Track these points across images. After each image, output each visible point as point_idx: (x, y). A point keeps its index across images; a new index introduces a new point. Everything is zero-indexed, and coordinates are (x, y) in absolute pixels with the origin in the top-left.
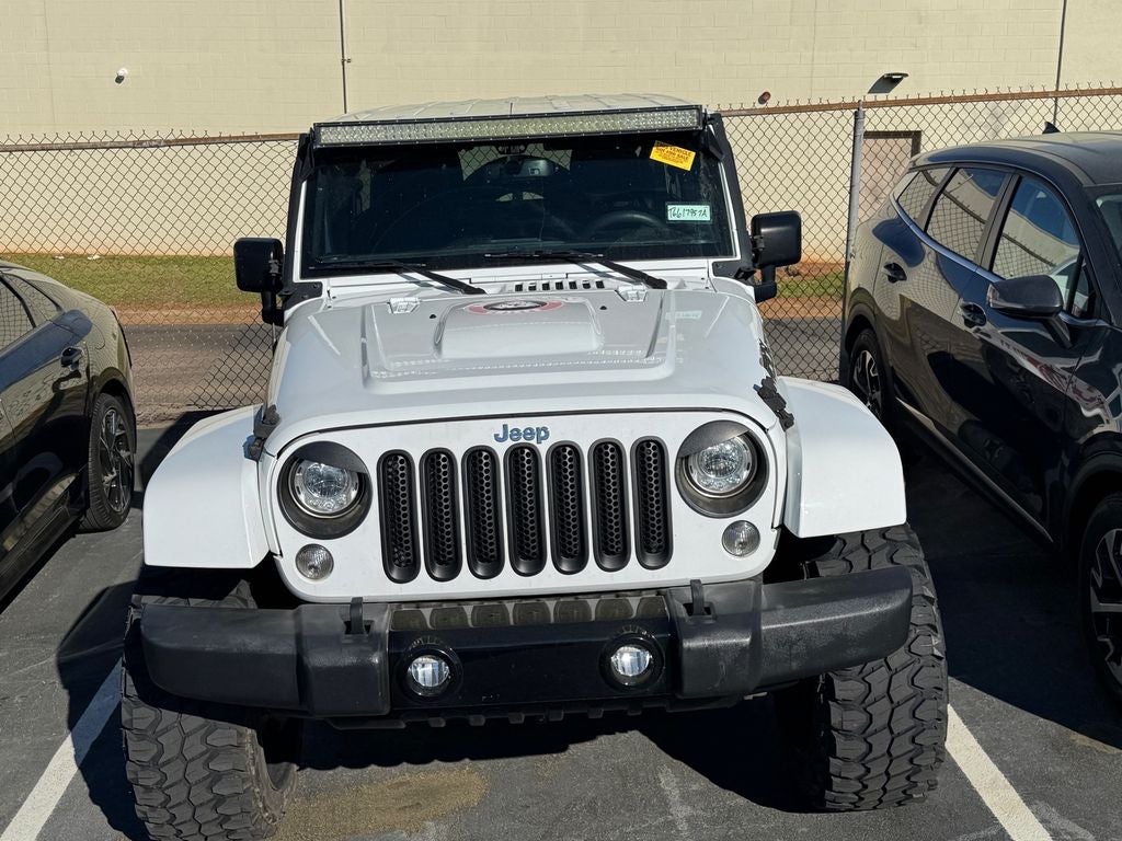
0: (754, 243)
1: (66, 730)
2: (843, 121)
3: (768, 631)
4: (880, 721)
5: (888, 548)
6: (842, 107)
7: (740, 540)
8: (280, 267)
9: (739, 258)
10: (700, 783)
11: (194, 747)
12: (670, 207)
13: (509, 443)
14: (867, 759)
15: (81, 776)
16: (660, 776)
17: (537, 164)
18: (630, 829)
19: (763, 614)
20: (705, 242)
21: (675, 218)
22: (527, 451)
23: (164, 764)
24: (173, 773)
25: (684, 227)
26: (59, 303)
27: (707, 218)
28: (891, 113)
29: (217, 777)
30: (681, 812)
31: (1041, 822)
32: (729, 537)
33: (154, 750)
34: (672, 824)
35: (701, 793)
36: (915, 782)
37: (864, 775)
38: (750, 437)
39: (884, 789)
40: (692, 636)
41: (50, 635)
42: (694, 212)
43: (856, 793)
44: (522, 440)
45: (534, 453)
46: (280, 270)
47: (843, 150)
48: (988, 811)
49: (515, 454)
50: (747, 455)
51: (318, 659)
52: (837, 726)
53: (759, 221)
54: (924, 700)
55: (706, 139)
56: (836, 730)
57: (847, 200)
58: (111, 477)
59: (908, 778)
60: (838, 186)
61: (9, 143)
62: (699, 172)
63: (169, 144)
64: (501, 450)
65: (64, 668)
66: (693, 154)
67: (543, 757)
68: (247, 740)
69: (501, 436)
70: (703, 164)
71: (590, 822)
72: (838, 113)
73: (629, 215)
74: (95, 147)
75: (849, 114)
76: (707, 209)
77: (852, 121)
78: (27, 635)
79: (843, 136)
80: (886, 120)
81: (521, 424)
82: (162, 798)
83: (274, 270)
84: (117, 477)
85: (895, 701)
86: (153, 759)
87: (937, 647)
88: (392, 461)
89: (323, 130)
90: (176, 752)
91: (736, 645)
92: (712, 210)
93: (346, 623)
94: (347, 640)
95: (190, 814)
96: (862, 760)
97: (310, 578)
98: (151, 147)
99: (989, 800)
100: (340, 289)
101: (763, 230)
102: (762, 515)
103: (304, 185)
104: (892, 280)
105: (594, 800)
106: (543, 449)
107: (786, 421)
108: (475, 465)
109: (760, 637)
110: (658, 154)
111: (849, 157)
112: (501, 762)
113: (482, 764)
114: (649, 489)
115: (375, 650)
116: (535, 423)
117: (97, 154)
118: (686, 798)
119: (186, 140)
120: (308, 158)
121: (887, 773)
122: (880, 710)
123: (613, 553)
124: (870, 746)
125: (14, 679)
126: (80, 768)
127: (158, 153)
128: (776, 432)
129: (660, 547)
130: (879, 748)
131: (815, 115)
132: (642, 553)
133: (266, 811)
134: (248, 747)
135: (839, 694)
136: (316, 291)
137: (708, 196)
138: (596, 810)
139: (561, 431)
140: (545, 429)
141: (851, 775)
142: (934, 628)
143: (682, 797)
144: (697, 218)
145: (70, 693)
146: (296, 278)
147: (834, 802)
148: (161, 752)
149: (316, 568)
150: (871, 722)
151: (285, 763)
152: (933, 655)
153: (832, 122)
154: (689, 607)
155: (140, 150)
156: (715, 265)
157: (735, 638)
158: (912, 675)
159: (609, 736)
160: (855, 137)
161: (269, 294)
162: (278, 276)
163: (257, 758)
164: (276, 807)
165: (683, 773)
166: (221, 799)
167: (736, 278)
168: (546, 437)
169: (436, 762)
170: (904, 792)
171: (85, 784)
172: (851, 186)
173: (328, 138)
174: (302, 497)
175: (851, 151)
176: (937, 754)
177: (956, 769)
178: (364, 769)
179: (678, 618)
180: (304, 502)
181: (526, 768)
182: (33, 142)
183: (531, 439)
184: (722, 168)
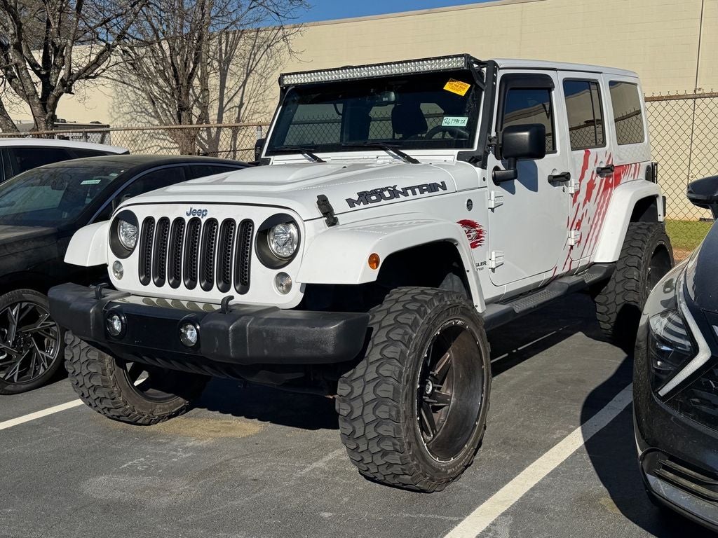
0: (490, 141)
5: (401, 312)
7: (283, 283)
9: (475, 150)
11: (83, 358)
12: (445, 118)
13: (191, 216)
14: (355, 437)
16: (337, 450)
21: (446, 125)
22: (197, 222)
24: (77, 368)
25: (452, 130)
27: (465, 125)
30: (316, 465)
32: (277, 281)
34: (305, 468)
35: (343, 461)
42: (459, 121)
44: (196, 216)
45: (200, 223)
54: (381, 405)
59: (382, 458)
62: (469, 96)
64: (187, 219)
66: (469, 85)
69: (189, 213)
70: (473, 92)
76: (466, 119)
81: (197, 207)
89: (286, 77)
92: (469, 121)
97: (117, 278)
106: (203, 221)
108: (178, 228)
110: (449, 86)
116: (203, 207)
122: (358, 405)
123: (225, 282)
124: (354, 429)
129: (246, 282)
130: (359, 432)
137: (469, 112)
139: (212, 212)
140: (206, 211)
143: (332, 459)
144: (459, 124)
146: (263, 155)
149: (118, 273)
150: (353, 412)
156: (460, 154)
167: (469, 162)
168: (205, 215)
173: (287, 81)
181: (285, 431)
183: (200, 215)
184: (483, 94)
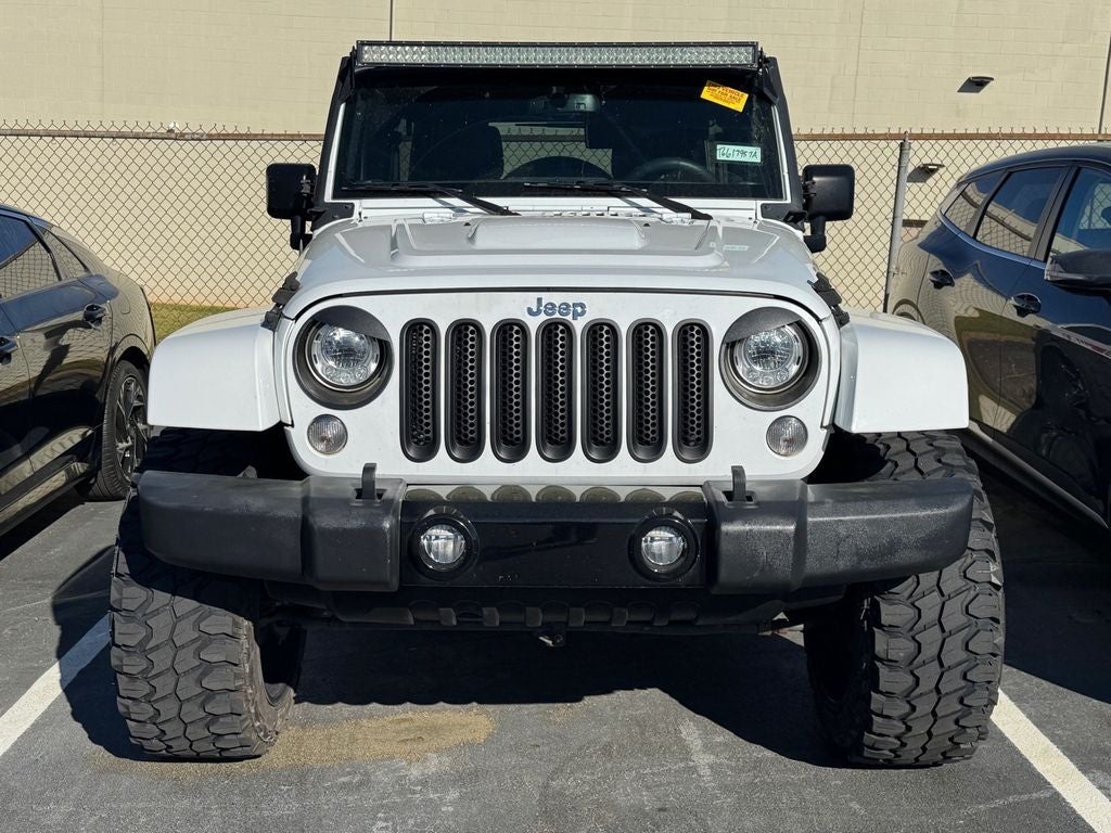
0: (805, 188)
1: (54, 659)
2: (888, 152)
3: (815, 523)
4: (929, 651)
5: (944, 471)
6: (888, 137)
7: (786, 438)
8: (312, 187)
9: (789, 201)
10: (723, 736)
11: (186, 633)
12: (719, 147)
13: (543, 317)
14: (914, 694)
15: (64, 697)
16: (681, 727)
17: (583, 99)
18: (648, 771)
19: (809, 506)
20: (756, 182)
21: (724, 158)
22: (561, 327)
23: (152, 650)
24: (161, 660)
25: (735, 167)
26: (88, 266)
27: (758, 160)
28: (937, 147)
29: (207, 668)
30: (702, 760)
31: (1100, 788)
32: (774, 436)
33: (143, 633)
34: (694, 769)
35: (726, 745)
36: (964, 727)
37: (909, 714)
38: (801, 326)
39: (929, 733)
40: (731, 520)
41: (48, 581)
42: (744, 153)
43: (898, 737)
44: (557, 315)
45: (568, 329)
46: (312, 191)
47: (887, 182)
48: (1039, 776)
49: (549, 329)
50: (798, 348)
51: (324, 521)
52: (883, 655)
53: (811, 171)
54: (978, 631)
55: (759, 80)
56: (881, 660)
57: (889, 232)
58: (125, 445)
59: (957, 722)
60: (880, 217)
61: (53, 128)
62: (751, 114)
63: (211, 137)
64: (533, 324)
65: (57, 609)
66: (746, 96)
67: (556, 705)
68: (243, 631)
69: (535, 310)
70: (756, 106)
71: (604, 763)
72: (883, 144)
73: (675, 162)
74: (137, 137)
75: (895, 145)
76: (758, 150)
77: (898, 152)
78: (25, 580)
79: (888, 167)
80: (932, 154)
81: (556, 299)
82: (147, 689)
83: (306, 190)
84: (132, 446)
85: (947, 630)
86: (140, 643)
87: (995, 573)
88: (418, 330)
89: (366, 48)
90: (164, 637)
91: (780, 532)
92: (763, 153)
93: (357, 490)
94: (358, 503)
95: (176, 711)
96: (907, 696)
97: (321, 452)
98: (193, 139)
99: (1040, 766)
100: (372, 211)
101: (815, 179)
102: (812, 410)
103: (342, 107)
104: (938, 285)
105: (609, 745)
106: (579, 326)
107: (841, 319)
108: (504, 339)
109: (805, 528)
110: (708, 94)
111: (893, 189)
112: (511, 708)
113: (490, 708)
114: (690, 382)
115: (387, 513)
116: (571, 298)
117: (139, 144)
118: (708, 748)
119: (228, 135)
120: (348, 78)
121: (934, 713)
122: (931, 639)
123: (648, 443)
124: (917, 680)
125: (6, 615)
126: (64, 691)
127: (200, 146)
128: (830, 325)
129: (698, 439)
130: (927, 684)
131: (859, 144)
132: (680, 446)
133: (257, 719)
134: (243, 640)
135: (885, 619)
136: (347, 211)
137: (759, 138)
138: (610, 755)
139: (598, 308)
140: (582, 306)
141: (894, 713)
142: (991, 553)
143: (705, 746)
144: (747, 159)
145: (62, 629)
146: (328, 197)
147: (873, 748)
148: (149, 637)
149: (329, 440)
150: (919, 651)
151: (281, 685)
152: (990, 583)
153: (877, 152)
154: (729, 495)
155: (181, 143)
156: (764, 207)
157: (778, 524)
158: (965, 604)
159: (628, 692)
160: (899, 167)
161: (299, 219)
162: (310, 196)
163: (252, 654)
164: (269, 721)
165: (706, 726)
166: (210, 694)
167: (785, 221)
168: (583, 313)
169: (442, 704)
170: (951, 739)
171: (68, 704)
172: (894, 218)
173: (371, 56)
174: (319, 366)
175: (895, 182)
176: (990, 695)
177: (1003, 738)
178: (365, 706)
179: (716, 502)
180: (320, 372)
181: (537, 713)
182: (77, 129)
183: (567, 314)
184: (775, 111)
